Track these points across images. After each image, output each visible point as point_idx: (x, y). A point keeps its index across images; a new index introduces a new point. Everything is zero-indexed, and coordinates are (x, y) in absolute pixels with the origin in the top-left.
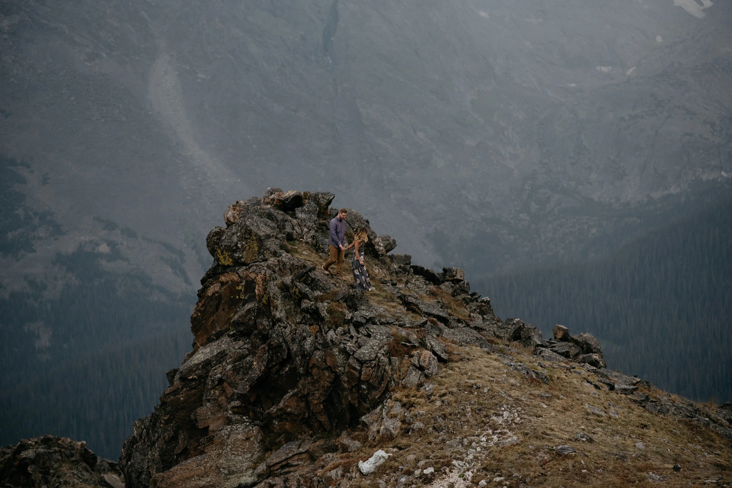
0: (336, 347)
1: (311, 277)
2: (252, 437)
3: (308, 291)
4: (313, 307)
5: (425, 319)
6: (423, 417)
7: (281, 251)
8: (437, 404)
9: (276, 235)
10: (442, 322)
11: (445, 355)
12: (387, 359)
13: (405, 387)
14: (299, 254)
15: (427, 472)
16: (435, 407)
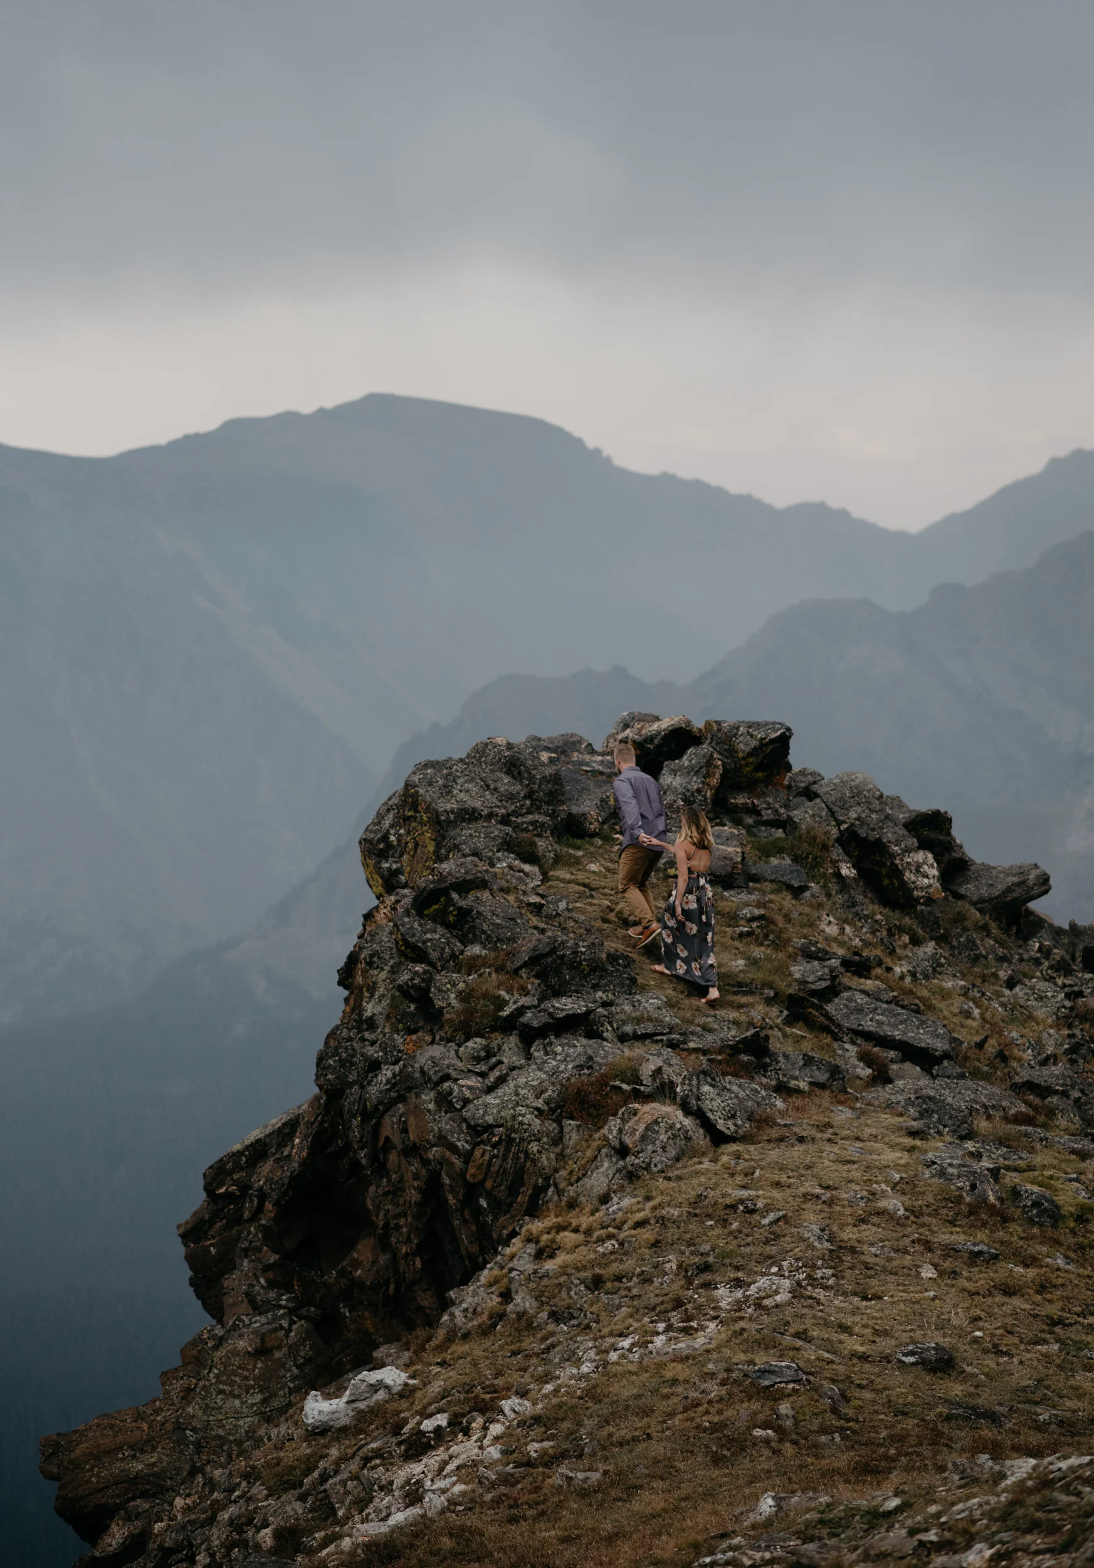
0: (432, 1089)
1: (454, 905)
2: (279, 1348)
3: (430, 940)
4: (417, 981)
5: (852, 1050)
6: (545, 1282)
7: (499, 854)
8: (601, 1249)
9: (509, 815)
10: (915, 1063)
11: (736, 1125)
12: (552, 1126)
13: (572, 1205)
14: (572, 869)
15: (428, 1425)
16: (592, 1256)
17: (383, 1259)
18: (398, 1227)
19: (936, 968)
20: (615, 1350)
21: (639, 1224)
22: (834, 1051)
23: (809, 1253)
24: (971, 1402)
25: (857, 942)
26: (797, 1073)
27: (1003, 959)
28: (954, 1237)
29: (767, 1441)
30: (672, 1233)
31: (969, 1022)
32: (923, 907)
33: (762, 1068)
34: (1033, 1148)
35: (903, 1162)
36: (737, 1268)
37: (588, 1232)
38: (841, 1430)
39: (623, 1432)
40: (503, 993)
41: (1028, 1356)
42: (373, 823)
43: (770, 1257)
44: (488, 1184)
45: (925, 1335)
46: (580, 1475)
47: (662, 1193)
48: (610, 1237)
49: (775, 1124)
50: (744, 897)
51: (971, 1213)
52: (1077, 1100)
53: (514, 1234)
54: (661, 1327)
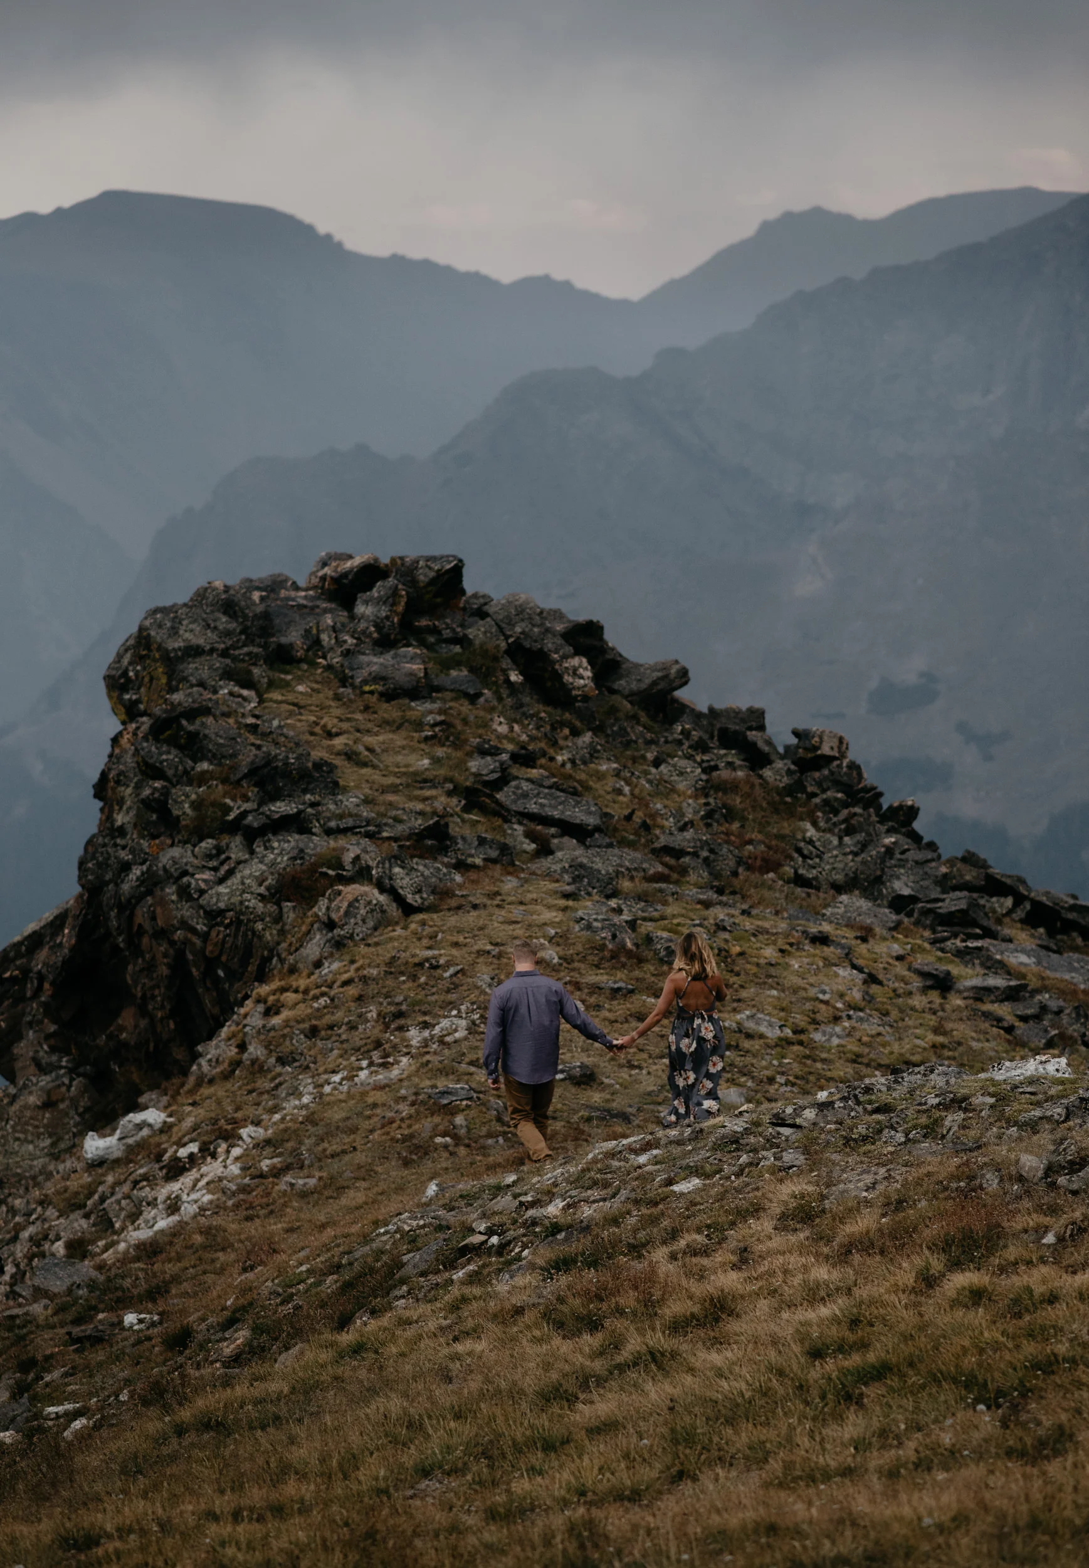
0: (174, 883)
1: (184, 730)
2: (63, 1100)
3: (166, 760)
4: (156, 795)
5: (519, 829)
6: (272, 1034)
7: (221, 683)
8: (316, 1005)
9: (227, 649)
10: (572, 837)
11: (422, 898)
12: (272, 908)
13: (293, 970)
14: (284, 691)
15: (183, 1153)
16: (309, 1011)
17: (143, 1023)
18: (153, 997)
19: (593, 754)
20: (329, 1084)
21: (346, 983)
22: (504, 831)
23: (482, 998)
24: (608, 1106)
25: (524, 737)
26: (473, 851)
27: (649, 743)
28: (599, 978)
29: (446, 1146)
30: (373, 988)
31: (621, 798)
32: (580, 704)
33: (443, 850)
34: (666, 901)
35: (557, 920)
36: (425, 1013)
37: (306, 992)
38: (504, 1134)
39: (334, 1147)
40: (228, 801)
41: (655, 1067)
42: (114, 662)
43: (451, 1003)
44: (224, 958)
45: (573, 1057)
46: (301, 1182)
47: (363, 957)
48: (323, 994)
49: (454, 895)
50: (428, 706)
51: (612, 958)
52: (706, 859)
53: (247, 997)
54: (364, 1063)
